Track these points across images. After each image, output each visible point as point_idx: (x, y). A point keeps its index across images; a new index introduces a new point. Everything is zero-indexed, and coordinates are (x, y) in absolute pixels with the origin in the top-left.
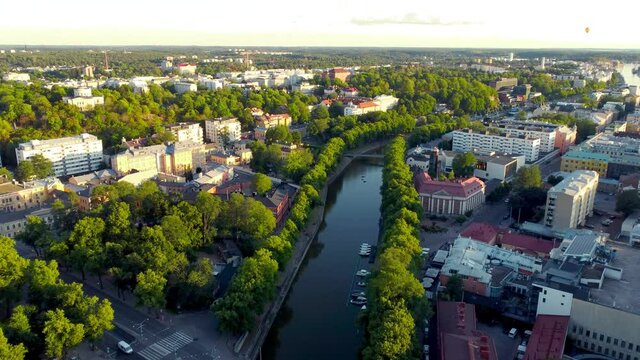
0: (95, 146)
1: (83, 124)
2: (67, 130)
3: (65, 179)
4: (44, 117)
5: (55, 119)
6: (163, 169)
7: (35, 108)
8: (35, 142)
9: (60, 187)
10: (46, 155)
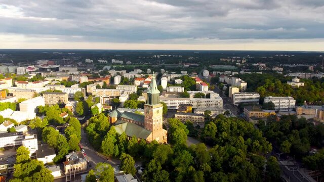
0: (293, 102)
1: (292, 93)
2: (285, 94)
3: (277, 112)
4: (278, 89)
5: (281, 90)
6: (318, 116)
7: (275, 85)
8: (271, 97)
9: (275, 113)
10: (274, 102)
